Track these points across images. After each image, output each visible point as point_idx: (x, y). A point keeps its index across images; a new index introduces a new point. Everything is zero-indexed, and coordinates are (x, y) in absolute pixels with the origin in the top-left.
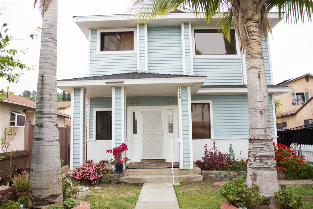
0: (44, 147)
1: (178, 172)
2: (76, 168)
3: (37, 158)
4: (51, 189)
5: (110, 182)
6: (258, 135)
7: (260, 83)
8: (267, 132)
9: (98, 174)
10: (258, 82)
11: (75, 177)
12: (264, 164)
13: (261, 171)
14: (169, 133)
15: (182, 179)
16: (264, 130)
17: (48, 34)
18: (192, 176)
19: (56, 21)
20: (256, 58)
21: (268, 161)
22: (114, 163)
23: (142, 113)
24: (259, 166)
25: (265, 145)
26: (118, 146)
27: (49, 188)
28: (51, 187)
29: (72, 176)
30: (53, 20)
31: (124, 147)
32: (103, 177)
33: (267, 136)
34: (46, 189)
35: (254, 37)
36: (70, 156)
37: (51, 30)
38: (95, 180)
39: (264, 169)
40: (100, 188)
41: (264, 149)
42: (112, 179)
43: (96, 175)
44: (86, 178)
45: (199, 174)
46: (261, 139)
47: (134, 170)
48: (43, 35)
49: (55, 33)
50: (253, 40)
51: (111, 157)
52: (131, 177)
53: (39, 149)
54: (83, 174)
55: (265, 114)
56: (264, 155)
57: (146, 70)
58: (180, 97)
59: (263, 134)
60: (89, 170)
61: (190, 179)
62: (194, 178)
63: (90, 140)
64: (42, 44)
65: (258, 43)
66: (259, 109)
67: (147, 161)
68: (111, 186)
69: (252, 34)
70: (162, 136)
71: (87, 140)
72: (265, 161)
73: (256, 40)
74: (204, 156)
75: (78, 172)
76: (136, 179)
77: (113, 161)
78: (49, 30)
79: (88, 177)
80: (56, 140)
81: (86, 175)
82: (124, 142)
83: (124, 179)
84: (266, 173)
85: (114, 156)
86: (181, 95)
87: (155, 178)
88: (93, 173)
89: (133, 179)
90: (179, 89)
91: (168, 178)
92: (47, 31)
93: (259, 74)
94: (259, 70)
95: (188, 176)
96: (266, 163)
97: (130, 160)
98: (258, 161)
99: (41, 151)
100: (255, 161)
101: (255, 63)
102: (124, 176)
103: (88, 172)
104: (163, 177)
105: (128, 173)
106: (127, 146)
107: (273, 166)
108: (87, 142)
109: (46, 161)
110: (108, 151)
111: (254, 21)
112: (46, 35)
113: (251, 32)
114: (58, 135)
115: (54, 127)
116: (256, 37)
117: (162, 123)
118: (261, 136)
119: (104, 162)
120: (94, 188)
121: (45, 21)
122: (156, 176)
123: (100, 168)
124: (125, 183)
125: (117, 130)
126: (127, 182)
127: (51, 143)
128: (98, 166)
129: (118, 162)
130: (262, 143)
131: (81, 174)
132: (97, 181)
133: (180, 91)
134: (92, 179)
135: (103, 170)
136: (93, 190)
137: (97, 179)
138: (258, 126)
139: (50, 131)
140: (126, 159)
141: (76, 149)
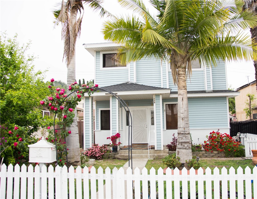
0: (71, 137)
1: (153, 152)
2: (87, 149)
3: (68, 142)
4: (75, 158)
5: (109, 158)
6: (181, 131)
7: (183, 103)
8: (186, 129)
9: (101, 153)
10: (182, 103)
11: (87, 154)
12: (183, 146)
13: (181, 150)
14: (152, 125)
15: (155, 156)
16: (184, 128)
17: (71, 77)
18: (162, 155)
19: (74, 69)
20: (181, 89)
21: (185, 145)
22: (112, 146)
23: (132, 111)
24: (180, 147)
25: (184, 136)
26: (114, 135)
27: (74, 158)
28: (75, 157)
29: (85, 154)
30: (73, 69)
31: (118, 135)
32: (105, 155)
33: (185, 132)
34: (72, 158)
35: (181, 78)
36: (83, 141)
37: (72, 75)
38: (99, 156)
39: (183, 149)
40: (103, 161)
41: (183, 138)
42: (110, 156)
43: (100, 153)
44: (94, 155)
45: (167, 153)
46: (182, 133)
47: (125, 150)
48: (68, 78)
49: (74, 76)
50: (180, 79)
51: (110, 142)
52: (123, 155)
53: (69, 138)
54: (92, 153)
55: (185, 120)
56: (183, 141)
57: (134, 81)
58: (155, 103)
59: (183, 130)
60: (95, 150)
61: (160, 157)
62: (163, 156)
63: (97, 130)
64: (68, 82)
65: (183, 81)
66: (182, 117)
67: (136, 145)
68: (109, 160)
69: (180, 75)
70: (147, 127)
71: (94, 130)
72: (183, 145)
73: (182, 79)
74: (172, 141)
75: (89, 151)
76: (126, 156)
77: (111, 145)
78: (71, 75)
79: (95, 154)
80: (77, 134)
81: (94, 153)
82: (118, 132)
83: (118, 156)
84: (184, 151)
85: (112, 141)
86: (155, 101)
87: (138, 155)
88: (98, 152)
89: (124, 156)
90: (154, 97)
91: (146, 156)
92: (70, 75)
93: (183, 98)
94: (182, 96)
95: (159, 154)
96: (184, 146)
97: (122, 144)
98: (180, 145)
99: (70, 139)
100: (179, 145)
101: (181, 92)
102: (118, 154)
103: (95, 151)
104: (143, 155)
105: (121, 152)
106: (120, 135)
107: (188, 147)
108: (95, 132)
109: (72, 144)
110: (108, 138)
111: (182, 68)
112: (70, 78)
113: (180, 74)
114: (78, 131)
115: (76, 127)
116: (182, 77)
117: (146, 118)
118: (182, 132)
119: (105, 145)
120: (99, 161)
121: (69, 70)
122: (139, 154)
123: (102, 149)
124: (118, 159)
125: (114, 124)
126: (120, 158)
127: (74, 135)
128: (101, 148)
129: (114, 145)
130: (182, 135)
131: (90, 153)
132: (100, 157)
133: (155, 98)
134: (97, 156)
135: (105, 150)
136: (98, 162)
137: (101, 155)
138: (181, 126)
139: (74, 129)
140: (120, 143)
141: (87, 137)
